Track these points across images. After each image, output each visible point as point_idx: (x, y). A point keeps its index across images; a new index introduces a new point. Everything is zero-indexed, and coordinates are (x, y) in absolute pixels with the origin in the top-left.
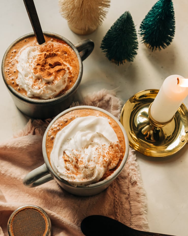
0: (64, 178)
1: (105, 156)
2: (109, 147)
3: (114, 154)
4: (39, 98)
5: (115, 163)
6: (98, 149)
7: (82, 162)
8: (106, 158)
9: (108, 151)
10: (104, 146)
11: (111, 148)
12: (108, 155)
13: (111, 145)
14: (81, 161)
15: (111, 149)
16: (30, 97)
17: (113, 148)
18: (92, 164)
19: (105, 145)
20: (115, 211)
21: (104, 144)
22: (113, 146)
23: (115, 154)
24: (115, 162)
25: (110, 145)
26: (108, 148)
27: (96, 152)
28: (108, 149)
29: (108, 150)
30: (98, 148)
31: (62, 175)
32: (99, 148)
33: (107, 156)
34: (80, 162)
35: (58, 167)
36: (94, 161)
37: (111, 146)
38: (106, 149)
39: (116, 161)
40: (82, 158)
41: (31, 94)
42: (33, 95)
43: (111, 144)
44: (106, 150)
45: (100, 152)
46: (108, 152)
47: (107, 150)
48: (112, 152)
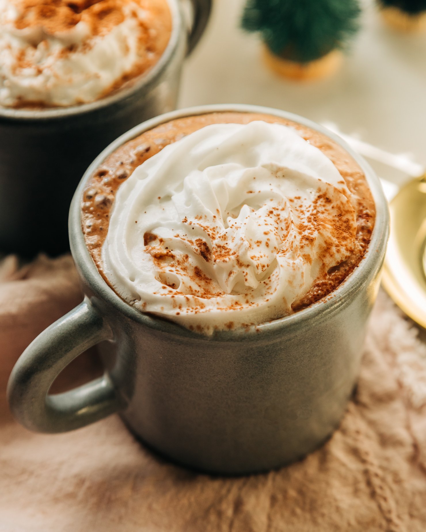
0: (162, 308)
1: (306, 227)
2: (316, 202)
3: (337, 219)
4: (42, 105)
5: (346, 245)
6: (275, 212)
7: (223, 251)
8: (309, 231)
9: (315, 212)
10: (296, 201)
11: (323, 203)
12: (315, 223)
13: (321, 193)
14: (219, 247)
15: (324, 206)
16: (8, 107)
17: (328, 201)
18: (262, 254)
19: (299, 198)
20: (380, 507)
21: (297, 196)
22: (327, 196)
23: (340, 219)
24: (344, 243)
25: (318, 194)
26: (313, 205)
27: (271, 220)
28: (312, 208)
29: (313, 210)
30: (277, 209)
31: (154, 301)
32: (280, 208)
33: (312, 226)
34: (219, 249)
35: (133, 280)
36: (267, 245)
37: (319, 197)
38: (303, 209)
39: (348, 240)
40: (224, 237)
41: (11, 96)
42: (20, 98)
43: (319, 190)
44: (305, 212)
45: (285, 220)
46: (312, 215)
47: (308, 211)
48: (329, 214)
